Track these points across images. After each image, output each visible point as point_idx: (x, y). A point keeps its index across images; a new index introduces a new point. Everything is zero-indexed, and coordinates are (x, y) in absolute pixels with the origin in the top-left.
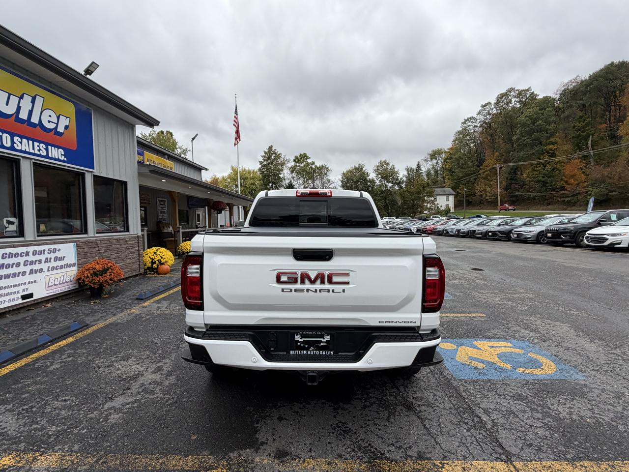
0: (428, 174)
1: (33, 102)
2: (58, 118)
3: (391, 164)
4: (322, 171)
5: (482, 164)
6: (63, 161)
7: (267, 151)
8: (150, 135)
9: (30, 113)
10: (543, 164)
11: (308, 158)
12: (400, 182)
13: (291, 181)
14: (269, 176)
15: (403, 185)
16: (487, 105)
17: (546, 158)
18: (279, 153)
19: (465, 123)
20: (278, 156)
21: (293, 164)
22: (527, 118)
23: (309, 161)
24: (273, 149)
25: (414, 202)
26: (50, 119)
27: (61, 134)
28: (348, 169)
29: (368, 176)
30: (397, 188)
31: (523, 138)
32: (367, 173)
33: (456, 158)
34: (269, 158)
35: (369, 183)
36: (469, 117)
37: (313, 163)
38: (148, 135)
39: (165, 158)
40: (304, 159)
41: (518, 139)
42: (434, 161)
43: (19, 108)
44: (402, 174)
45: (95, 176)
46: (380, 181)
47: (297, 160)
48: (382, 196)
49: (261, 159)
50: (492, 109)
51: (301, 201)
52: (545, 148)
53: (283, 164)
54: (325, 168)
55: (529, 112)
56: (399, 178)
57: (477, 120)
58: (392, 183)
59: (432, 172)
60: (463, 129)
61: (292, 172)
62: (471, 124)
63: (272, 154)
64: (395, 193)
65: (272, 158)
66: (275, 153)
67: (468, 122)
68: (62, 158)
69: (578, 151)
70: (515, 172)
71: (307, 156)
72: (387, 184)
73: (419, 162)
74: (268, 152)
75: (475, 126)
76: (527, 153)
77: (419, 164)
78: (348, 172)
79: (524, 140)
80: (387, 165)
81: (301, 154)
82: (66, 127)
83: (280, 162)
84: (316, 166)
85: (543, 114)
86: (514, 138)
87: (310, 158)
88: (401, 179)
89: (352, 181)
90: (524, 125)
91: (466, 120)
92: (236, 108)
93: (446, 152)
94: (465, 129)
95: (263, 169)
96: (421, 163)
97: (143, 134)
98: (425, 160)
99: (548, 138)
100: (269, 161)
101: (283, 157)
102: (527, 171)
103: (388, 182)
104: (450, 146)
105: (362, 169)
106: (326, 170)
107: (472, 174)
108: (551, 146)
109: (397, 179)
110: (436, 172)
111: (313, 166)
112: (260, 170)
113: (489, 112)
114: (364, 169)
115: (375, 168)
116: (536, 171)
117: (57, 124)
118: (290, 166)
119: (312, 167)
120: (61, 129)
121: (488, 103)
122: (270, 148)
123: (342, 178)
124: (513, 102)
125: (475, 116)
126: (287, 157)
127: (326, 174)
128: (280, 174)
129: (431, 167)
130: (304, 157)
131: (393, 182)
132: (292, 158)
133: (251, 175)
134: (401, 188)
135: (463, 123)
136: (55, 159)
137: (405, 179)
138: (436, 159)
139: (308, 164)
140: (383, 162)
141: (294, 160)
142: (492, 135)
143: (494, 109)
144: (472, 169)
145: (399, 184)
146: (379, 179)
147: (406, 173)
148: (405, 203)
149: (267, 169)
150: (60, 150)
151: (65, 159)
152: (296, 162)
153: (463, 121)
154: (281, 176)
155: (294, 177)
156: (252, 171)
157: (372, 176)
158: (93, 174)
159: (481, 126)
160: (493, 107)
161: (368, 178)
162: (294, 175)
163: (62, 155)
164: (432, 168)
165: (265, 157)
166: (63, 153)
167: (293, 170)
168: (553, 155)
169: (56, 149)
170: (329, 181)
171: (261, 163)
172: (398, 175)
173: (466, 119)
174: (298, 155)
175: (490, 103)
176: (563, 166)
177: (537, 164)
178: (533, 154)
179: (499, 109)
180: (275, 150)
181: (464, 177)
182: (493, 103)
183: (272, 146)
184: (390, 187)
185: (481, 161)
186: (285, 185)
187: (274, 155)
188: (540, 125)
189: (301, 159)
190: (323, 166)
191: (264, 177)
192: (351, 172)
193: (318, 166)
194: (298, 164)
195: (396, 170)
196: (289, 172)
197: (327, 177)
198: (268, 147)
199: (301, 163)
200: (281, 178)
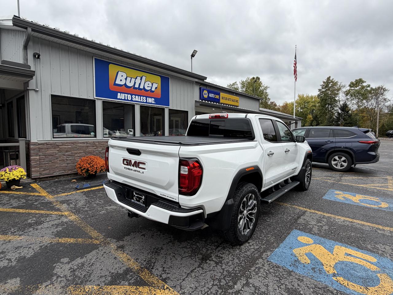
1: (141, 79)
2: (152, 84)
4: (378, 92)
6: (154, 104)
7: (325, 81)
8: (246, 81)
9: (140, 84)
11: (363, 82)
13: (345, 102)
14: (326, 100)
18: (336, 81)
20: (335, 84)
21: (348, 88)
23: (364, 84)
24: (331, 79)
26: (148, 85)
27: (153, 91)
34: (326, 87)
37: (369, 86)
38: (245, 81)
39: (234, 95)
40: (359, 84)
43: (135, 83)
45: (170, 110)
47: (352, 85)
49: (320, 87)
51: (211, 121)
53: (339, 90)
61: (347, 95)
63: (330, 83)
65: (330, 85)
66: (332, 82)
68: (154, 102)
71: (362, 81)
74: (327, 82)
81: (356, 80)
82: (156, 88)
83: (336, 88)
84: (372, 88)
87: (365, 82)
92: (296, 55)
95: (321, 95)
97: (243, 81)
100: (327, 88)
101: (339, 84)
106: (382, 90)
111: (369, 89)
112: (319, 96)
117: (152, 87)
118: (345, 90)
119: (367, 90)
120: (153, 89)
122: (329, 78)
126: (343, 84)
127: (382, 94)
128: (336, 97)
130: (359, 82)
133: (313, 100)
136: (150, 103)
139: (363, 87)
141: (350, 86)
149: (324, 94)
150: (153, 99)
151: (155, 103)
154: (337, 99)
155: (348, 99)
156: (314, 97)
158: (169, 108)
162: (348, 97)
163: (153, 101)
165: (323, 85)
166: (154, 100)
167: (347, 93)
169: (151, 98)
170: (385, 100)
171: (320, 90)
174: (354, 81)
180: (333, 79)
183: (330, 77)
186: (340, 106)
189: (356, 84)
190: (379, 88)
191: (322, 100)
193: (374, 88)
194: (353, 88)
196: (344, 95)
197: (383, 97)
198: (327, 78)
199: (356, 87)
200: (337, 100)
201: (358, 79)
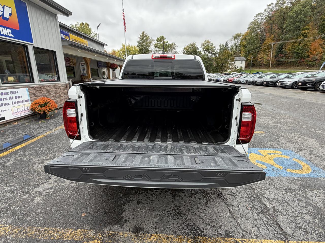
0: (232, 48)
2: (3, 8)
3: (211, 43)
4: (172, 47)
5: (263, 42)
6: (11, 37)
7: (141, 35)
10: (299, 42)
11: (164, 39)
12: (216, 53)
13: (155, 52)
14: (143, 50)
15: (217, 55)
16: (270, 5)
17: (302, 38)
18: (148, 36)
19: (256, 17)
20: (148, 38)
21: (156, 42)
22: (294, 13)
23: (165, 40)
24: (145, 33)
25: (223, 64)
27: (7, 19)
28: (186, 46)
29: (198, 50)
30: (214, 56)
31: (290, 26)
32: (198, 48)
33: (248, 39)
34: (142, 39)
35: (198, 54)
36: (259, 13)
37: (167, 42)
39: (82, 38)
40: (162, 40)
41: (287, 27)
42: (236, 40)
44: (217, 49)
46: (205, 52)
47: (158, 40)
48: (205, 61)
49: (138, 40)
50: (273, 8)
51: (154, 62)
52: (302, 32)
53: (150, 43)
54: (174, 45)
55: (296, 9)
56: (215, 51)
57: (263, 14)
58: (211, 54)
59: (234, 47)
60: (254, 21)
62: (260, 17)
63: (144, 36)
64: (212, 59)
65: (145, 39)
66: (146, 36)
67: (258, 16)
68: (11, 35)
69: (321, 34)
70: (282, 47)
71: (164, 38)
72: (208, 54)
73: (227, 42)
74: (142, 35)
75: (262, 19)
76: (290, 35)
77: (227, 43)
78: (187, 47)
79: (290, 27)
80: (209, 43)
81: (160, 37)
82: (10, 15)
83: (149, 41)
85: (303, 11)
86: (284, 26)
87: (165, 39)
88: (216, 51)
89: (189, 53)
90: (291, 18)
91: (257, 15)
92: (123, 8)
93: (243, 35)
94: (256, 21)
95: (139, 45)
96: (228, 42)
98: (231, 40)
99: (305, 26)
100: (143, 41)
101: (150, 38)
102: (289, 46)
103: (209, 53)
104: (246, 31)
105: (194, 45)
106: (174, 46)
107: (257, 48)
108: (306, 31)
109: (214, 51)
110: (236, 47)
111: (167, 44)
112: (138, 46)
113: (271, 9)
114: (196, 45)
115: (202, 45)
116: (294, 46)
117: (3, 12)
118: (154, 44)
119: (166, 44)
120: (6, 15)
121: (271, 4)
122: (143, 33)
123: (184, 50)
124: (286, 3)
125: (263, 12)
126: (153, 39)
127: (174, 48)
128: (149, 48)
129: (234, 44)
130: (162, 38)
131: (211, 53)
132: (156, 39)
133: (133, 49)
134: (216, 56)
135: (255, 17)
136: (5, 36)
137: (218, 51)
138: (237, 39)
139: (164, 43)
140: (207, 41)
141: (157, 40)
142: (271, 24)
143: (275, 8)
144: (257, 45)
145: (215, 54)
146: (204, 51)
147: (219, 47)
148: (218, 65)
149: (142, 45)
150: (8, 30)
151: (13, 36)
152: (158, 42)
153: (255, 15)
154: (150, 49)
156: (134, 47)
157: (200, 49)
158: (33, 46)
159: (266, 19)
160: (274, 6)
161: (198, 51)
162: (156, 49)
163: (10, 33)
164: (234, 45)
165: (140, 38)
166: (10, 32)
167: (156, 46)
168: (306, 37)
169: (5, 29)
170: (176, 52)
171: (138, 42)
172: (215, 49)
173: (257, 14)
174: (159, 37)
175: (273, 4)
176: (311, 43)
177: (296, 42)
178: (294, 36)
179: (277, 7)
180: (146, 34)
181: (252, 50)
182: (274, 4)
183: (144, 32)
184: (210, 56)
185: (263, 40)
187: (145, 37)
188: (301, 18)
189: (161, 39)
190: (173, 44)
191: (140, 50)
192: (188, 47)
193: (170, 44)
195: (214, 46)
196: (154, 47)
197: (175, 50)
198: (142, 32)
199: (161, 42)
200: (150, 51)
201: (161, 36)
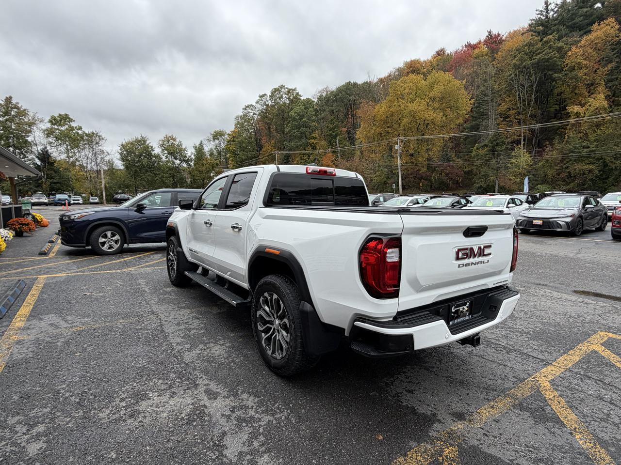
0: (211, 154)
3: (178, 140)
4: (92, 139)
5: (261, 150)
7: (2, 103)
10: (308, 154)
11: (71, 120)
12: (188, 159)
13: (46, 148)
15: (192, 163)
16: (263, 96)
17: (310, 150)
18: (24, 108)
19: (246, 109)
20: (22, 113)
21: (49, 125)
22: (296, 114)
24: (14, 102)
25: (203, 181)
28: (127, 141)
29: (153, 151)
30: (185, 165)
31: (294, 131)
32: (152, 147)
33: (239, 141)
34: (5, 114)
35: (154, 158)
36: (250, 104)
37: (80, 128)
40: (65, 121)
41: (290, 131)
42: (217, 142)
44: (190, 152)
46: (167, 157)
47: (54, 121)
48: (170, 174)
50: (268, 101)
51: (312, 178)
52: (309, 141)
53: (31, 124)
54: (97, 135)
55: (297, 109)
56: (188, 156)
57: (255, 108)
58: (180, 160)
59: (215, 152)
60: (244, 115)
61: (48, 136)
62: (251, 111)
63: (12, 108)
64: (183, 171)
66: (16, 107)
67: (247, 109)
69: (330, 146)
70: (288, 159)
71: (69, 118)
72: (174, 160)
73: (201, 141)
74: (5, 105)
75: (254, 114)
76: (296, 144)
77: (201, 143)
78: (127, 144)
79: (294, 133)
80: (174, 141)
81: (60, 115)
83: (26, 120)
84: (84, 132)
85: (307, 113)
86: (287, 129)
87: (74, 121)
88: (190, 157)
89: (132, 154)
90: (294, 119)
91: (247, 107)
93: (229, 134)
94: (246, 115)
96: (204, 142)
98: (208, 140)
99: (310, 133)
100: (7, 117)
101: (31, 114)
102: (297, 159)
103: (176, 159)
104: (233, 129)
105: (145, 142)
106: (97, 138)
107: (253, 158)
108: (313, 140)
109: (185, 157)
110: (219, 152)
111: (80, 132)
113: (265, 103)
114: (148, 142)
115: (161, 143)
116: (303, 159)
118: (44, 128)
119: (78, 133)
121: (264, 95)
122: (9, 100)
123: (121, 150)
124: (284, 97)
125: (254, 104)
126: (39, 116)
127: (97, 143)
128: (28, 136)
129: (214, 147)
130: (64, 119)
131: (180, 158)
132: (47, 119)
134: (190, 165)
135: (244, 109)
137: (193, 157)
138: (218, 140)
139: (72, 129)
140: (170, 137)
141: (50, 121)
142: (269, 124)
143: (269, 101)
144: (253, 153)
145: (187, 161)
146: (166, 155)
147: (194, 151)
148: (195, 182)
152: (53, 124)
153: (244, 107)
154: (29, 139)
155: (51, 143)
157: (157, 150)
159: (259, 114)
160: (268, 99)
161: (153, 153)
162: (51, 140)
164: (215, 149)
167: (49, 133)
168: (314, 148)
170: (102, 151)
172: (186, 153)
173: (247, 105)
174: (56, 115)
175: (266, 95)
176: (322, 158)
177: (304, 154)
178: (301, 145)
179: (273, 101)
180: (17, 103)
181: (245, 160)
182: (268, 95)
183: (11, 98)
184: (178, 164)
185: (260, 147)
187: (15, 110)
188: (305, 121)
189: (61, 121)
190: (93, 133)
192: (132, 144)
193: (87, 132)
194: (56, 127)
195: (184, 147)
196: (42, 135)
197: (100, 147)
198: (5, 98)
199: (62, 126)
200: (30, 142)
201: (63, 113)
